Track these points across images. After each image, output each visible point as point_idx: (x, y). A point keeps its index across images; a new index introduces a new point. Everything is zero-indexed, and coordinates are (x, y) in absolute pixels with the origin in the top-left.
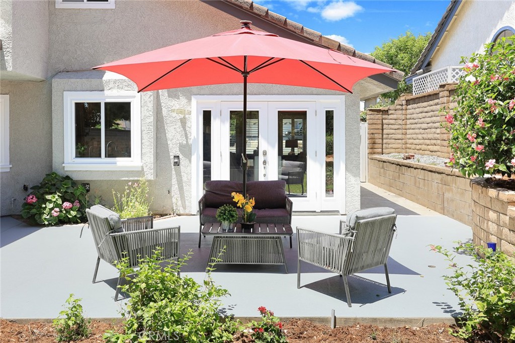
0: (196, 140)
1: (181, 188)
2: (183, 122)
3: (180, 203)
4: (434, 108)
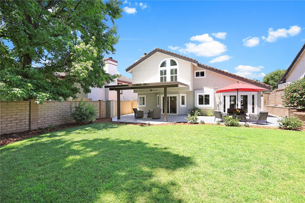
2: (220, 98)
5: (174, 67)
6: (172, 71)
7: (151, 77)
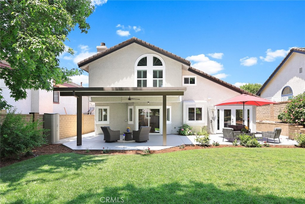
0: (216, 116)
1: (212, 128)
2: (213, 112)
3: (212, 131)
4: (268, 108)
5: (158, 68)
6: (155, 72)
7: (122, 80)
